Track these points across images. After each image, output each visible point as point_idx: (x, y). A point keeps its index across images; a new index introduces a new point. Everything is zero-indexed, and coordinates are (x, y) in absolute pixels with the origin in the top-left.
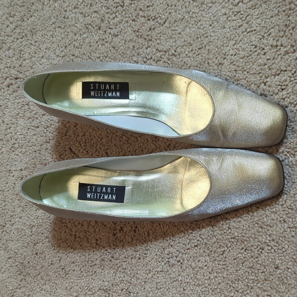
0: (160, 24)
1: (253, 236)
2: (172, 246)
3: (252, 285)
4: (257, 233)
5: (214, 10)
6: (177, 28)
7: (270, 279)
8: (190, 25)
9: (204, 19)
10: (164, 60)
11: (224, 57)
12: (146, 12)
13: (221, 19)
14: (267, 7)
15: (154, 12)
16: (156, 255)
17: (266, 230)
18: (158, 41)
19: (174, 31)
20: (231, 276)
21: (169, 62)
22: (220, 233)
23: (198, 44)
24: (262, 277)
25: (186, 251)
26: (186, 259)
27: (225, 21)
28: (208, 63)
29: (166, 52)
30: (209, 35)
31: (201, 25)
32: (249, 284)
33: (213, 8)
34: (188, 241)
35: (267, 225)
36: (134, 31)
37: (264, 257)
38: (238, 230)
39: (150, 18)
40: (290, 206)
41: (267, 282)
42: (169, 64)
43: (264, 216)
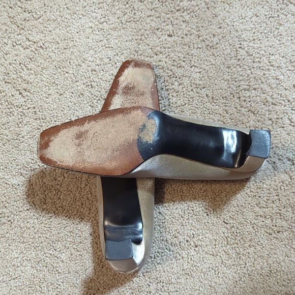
0: (34, 18)
2: (6, 207)
3: (69, 246)
5: (83, 21)
6: (49, 26)
7: (84, 242)
8: (61, 27)
9: (73, 26)
10: (32, 49)
11: (84, 60)
12: (24, 4)
13: (87, 30)
14: (125, 33)
15: (31, 6)
18: (30, 32)
19: (45, 27)
20: (53, 237)
21: (36, 52)
23: (65, 44)
24: (78, 240)
25: (18, 213)
26: (16, 219)
27: (90, 33)
28: (70, 62)
29: (34, 42)
30: (74, 40)
31: (70, 30)
32: (66, 245)
33: (82, 19)
34: (22, 205)
36: (9, 17)
39: (26, 10)
41: (81, 245)
42: (35, 53)
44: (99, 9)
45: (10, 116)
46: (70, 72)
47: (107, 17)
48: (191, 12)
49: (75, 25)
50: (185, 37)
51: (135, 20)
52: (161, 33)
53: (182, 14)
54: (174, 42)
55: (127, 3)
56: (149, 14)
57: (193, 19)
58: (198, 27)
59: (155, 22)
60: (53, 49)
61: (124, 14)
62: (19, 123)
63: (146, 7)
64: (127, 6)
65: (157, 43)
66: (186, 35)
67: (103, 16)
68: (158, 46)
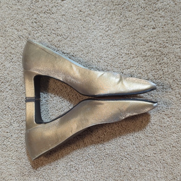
0: (64, 38)
1: (117, 153)
2: (72, 161)
3: (117, 179)
4: (120, 151)
6: (74, 41)
7: (127, 175)
8: (82, 40)
9: (89, 37)
11: (101, 58)
12: (56, 31)
13: (99, 38)
14: (123, 34)
15: (61, 32)
16: (63, 167)
17: (124, 149)
18: (63, 48)
19: (72, 43)
20: (106, 175)
22: (100, 152)
23: (87, 50)
24: (122, 174)
25: (80, 163)
26: (80, 168)
27: (101, 40)
28: (92, 61)
29: (68, 54)
30: (92, 46)
31: (88, 40)
32: (116, 179)
33: (94, 32)
34: (82, 158)
35: (125, 147)
36: (49, 41)
37: (123, 164)
38: (109, 150)
39: (59, 35)
40: (137, 136)
41: (125, 177)
43: (123, 142)
44: (103, 23)
45: (63, 103)
46: (94, 67)
47: (110, 27)
48: (165, 10)
49: (90, 37)
50: (164, 27)
51: (128, 24)
52: (147, 28)
53: (159, 12)
54: (158, 31)
55: (121, 14)
56: (137, 18)
57: (167, 14)
58: (171, 18)
59: (142, 22)
60: (80, 55)
61: (120, 22)
62: (69, 106)
63: (134, 14)
64: (121, 16)
65: (146, 35)
66: (165, 25)
67: (107, 27)
68: (147, 37)
